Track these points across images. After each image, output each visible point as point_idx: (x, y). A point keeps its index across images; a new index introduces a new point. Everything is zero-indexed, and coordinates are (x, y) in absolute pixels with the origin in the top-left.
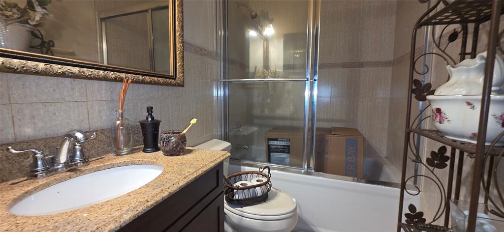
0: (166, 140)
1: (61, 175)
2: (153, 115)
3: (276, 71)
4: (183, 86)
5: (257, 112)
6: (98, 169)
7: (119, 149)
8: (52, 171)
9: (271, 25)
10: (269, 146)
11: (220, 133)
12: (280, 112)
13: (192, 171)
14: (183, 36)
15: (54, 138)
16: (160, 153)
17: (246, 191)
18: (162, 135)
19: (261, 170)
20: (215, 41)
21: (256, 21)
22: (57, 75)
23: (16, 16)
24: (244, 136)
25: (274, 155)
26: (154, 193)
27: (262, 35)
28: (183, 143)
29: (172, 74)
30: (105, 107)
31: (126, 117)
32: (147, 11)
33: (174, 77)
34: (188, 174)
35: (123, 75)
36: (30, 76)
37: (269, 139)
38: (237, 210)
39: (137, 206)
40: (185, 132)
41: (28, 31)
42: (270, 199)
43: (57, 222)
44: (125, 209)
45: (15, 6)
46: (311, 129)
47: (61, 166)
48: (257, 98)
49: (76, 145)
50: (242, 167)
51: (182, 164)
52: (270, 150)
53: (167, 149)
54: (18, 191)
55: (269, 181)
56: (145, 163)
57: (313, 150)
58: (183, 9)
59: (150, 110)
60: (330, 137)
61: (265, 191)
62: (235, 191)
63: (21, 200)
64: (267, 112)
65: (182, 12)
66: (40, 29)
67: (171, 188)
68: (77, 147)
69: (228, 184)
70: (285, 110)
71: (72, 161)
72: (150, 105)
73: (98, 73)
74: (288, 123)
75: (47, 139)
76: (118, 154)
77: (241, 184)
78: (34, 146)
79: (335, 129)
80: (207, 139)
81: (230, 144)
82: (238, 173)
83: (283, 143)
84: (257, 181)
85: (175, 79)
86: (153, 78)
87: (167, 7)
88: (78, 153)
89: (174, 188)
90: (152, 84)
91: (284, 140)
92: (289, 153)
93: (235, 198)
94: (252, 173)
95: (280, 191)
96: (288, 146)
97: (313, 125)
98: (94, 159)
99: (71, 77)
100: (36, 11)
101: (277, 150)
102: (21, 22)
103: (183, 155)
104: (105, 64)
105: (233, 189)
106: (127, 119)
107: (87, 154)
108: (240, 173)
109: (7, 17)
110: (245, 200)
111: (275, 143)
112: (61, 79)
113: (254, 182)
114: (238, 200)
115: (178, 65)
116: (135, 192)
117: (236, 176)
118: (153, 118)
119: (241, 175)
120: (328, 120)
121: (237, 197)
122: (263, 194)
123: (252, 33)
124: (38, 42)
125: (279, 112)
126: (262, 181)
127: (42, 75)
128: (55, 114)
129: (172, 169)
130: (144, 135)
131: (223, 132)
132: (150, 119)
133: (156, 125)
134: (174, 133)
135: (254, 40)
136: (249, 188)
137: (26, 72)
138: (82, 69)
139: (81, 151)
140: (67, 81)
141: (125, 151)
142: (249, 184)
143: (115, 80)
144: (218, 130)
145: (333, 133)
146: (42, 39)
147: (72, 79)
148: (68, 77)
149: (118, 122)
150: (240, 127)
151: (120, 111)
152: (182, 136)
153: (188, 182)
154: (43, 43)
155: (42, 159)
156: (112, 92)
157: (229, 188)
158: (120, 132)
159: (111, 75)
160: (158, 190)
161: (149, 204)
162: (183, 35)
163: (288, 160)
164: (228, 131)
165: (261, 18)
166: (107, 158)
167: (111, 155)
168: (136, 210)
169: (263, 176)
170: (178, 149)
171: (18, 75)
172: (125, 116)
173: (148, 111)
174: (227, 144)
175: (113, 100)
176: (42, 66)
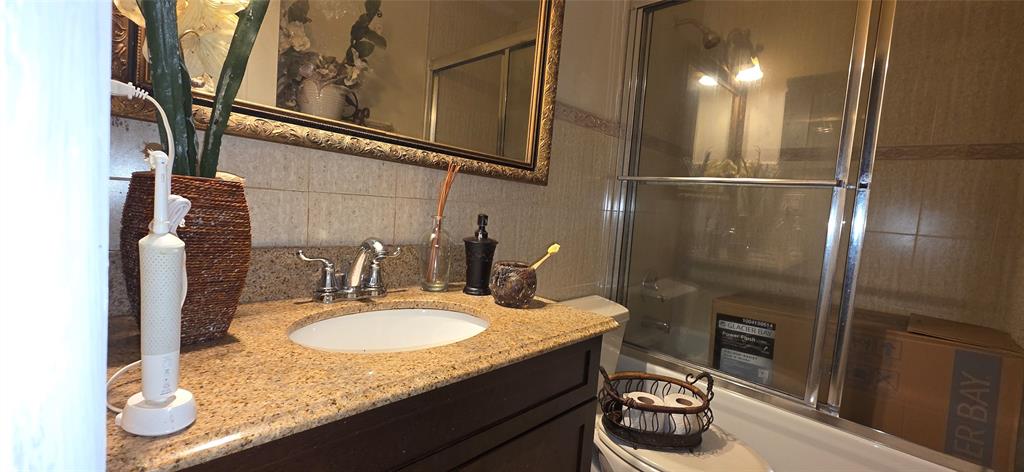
0: (501, 276)
1: (349, 304)
2: (486, 229)
3: (760, 166)
4: (546, 184)
5: (699, 253)
6: (396, 307)
7: (429, 281)
8: (339, 296)
9: (755, 61)
10: (719, 331)
11: (609, 286)
12: (760, 260)
13: (535, 337)
14: (554, 91)
15: (349, 248)
16: (490, 299)
17: (648, 415)
18: (497, 267)
19: (691, 380)
20: (617, 100)
21: (717, 53)
22: (363, 154)
23: (332, 75)
24: (662, 300)
25: (730, 355)
26: (466, 358)
27: (730, 84)
28: (529, 285)
29: (529, 161)
30: (418, 210)
31: (447, 229)
32: (502, 52)
33: (531, 167)
34: (528, 342)
35: (449, 159)
36: (334, 154)
37: (721, 317)
38: (626, 451)
39: (437, 371)
40: (535, 266)
41: (342, 95)
42: (706, 451)
43: (333, 363)
44: (419, 370)
45: (333, 60)
46: (838, 310)
47: (351, 291)
48: (703, 221)
49: (373, 263)
50: (649, 365)
51: (523, 323)
52: (720, 341)
53: (502, 293)
54: (301, 313)
55: (706, 407)
56: (464, 311)
57: (838, 360)
58: (560, 41)
59: (482, 220)
60: (898, 338)
61: (695, 427)
62: (625, 408)
63: (302, 326)
64: (724, 255)
65: (559, 47)
66: (355, 91)
67: (494, 358)
68: (374, 266)
69: (612, 389)
70: (775, 256)
71: (366, 287)
72: (484, 212)
73: (415, 153)
74: (777, 287)
75: (341, 248)
76: (427, 289)
77: (639, 398)
78: (325, 255)
79: (921, 320)
80: (580, 293)
81: (627, 310)
82: (637, 374)
83: (756, 331)
84: (678, 401)
85: (532, 170)
86: (495, 166)
87: (533, 43)
88: (374, 275)
89: (500, 360)
90: (492, 177)
91: (759, 324)
92: (770, 356)
93: (622, 423)
94: (670, 381)
95: (735, 440)
96: (771, 342)
97: (845, 298)
98: (394, 290)
99: (379, 158)
100: (354, 66)
101: (739, 345)
102: (335, 83)
103: (528, 308)
104: (432, 140)
105: (620, 404)
106: (448, 234)
107: (385, 281)
108: (642, 374)
109: (323, 76)
110: (645, 433)
111: (735, 326)
112: (367, 160)
113: (670, 402)
114: (628, 430)
115: (541, 143)
116: (439, 350)
117: (631, 379)
118: (485, 235)
119: (642, 379)
120: (900, 296)
121: (626, 422)
122: (687, 433)
123: (707, 81)
124: (352, 110)
125: (756, 259)
126: (691, 404)
127: (347, 153)
128: (354, 212)
129: (503, 327)
130: (469, 262)
131: (615, 286)
132: (480, 236)
133: (489, 247)
134: (516, 266)
135: (708, 94)
136: (657, 410)
137: (331, 148)
138: (395, 147)
139: (379, 273)
140: (375, 163)
141: (438, 285)
142: (658, 402)
143: (439, 166)
144: (606, 281)
145: (909, 329)
146: (357, 107)
147: (382, 162)
148: (376, 157)
149: (433, 236)
150: (656, 280)
151: (438, 218)
152: (530, 273)
153: (525, 356)
154: (358, 111)
155: (332, 275)
156: (431, 186)
157: (614, 399)
158: (433, 252)
159: (433, 157)
160: (473, 355)
161: (456, 373)
162: (556, 88)
163: (767, 373)
164: (626, 284)
165: (733, 45)
166: (410, 292)
167: (418, 289)
168: (434, 376)
169: (694, 393)
170: (520, 297)
171: (321, 152)
172: (445, 227)
173: (479, 223)
174: (622, 310)
175: (430, 199)
176: (348, 139)
